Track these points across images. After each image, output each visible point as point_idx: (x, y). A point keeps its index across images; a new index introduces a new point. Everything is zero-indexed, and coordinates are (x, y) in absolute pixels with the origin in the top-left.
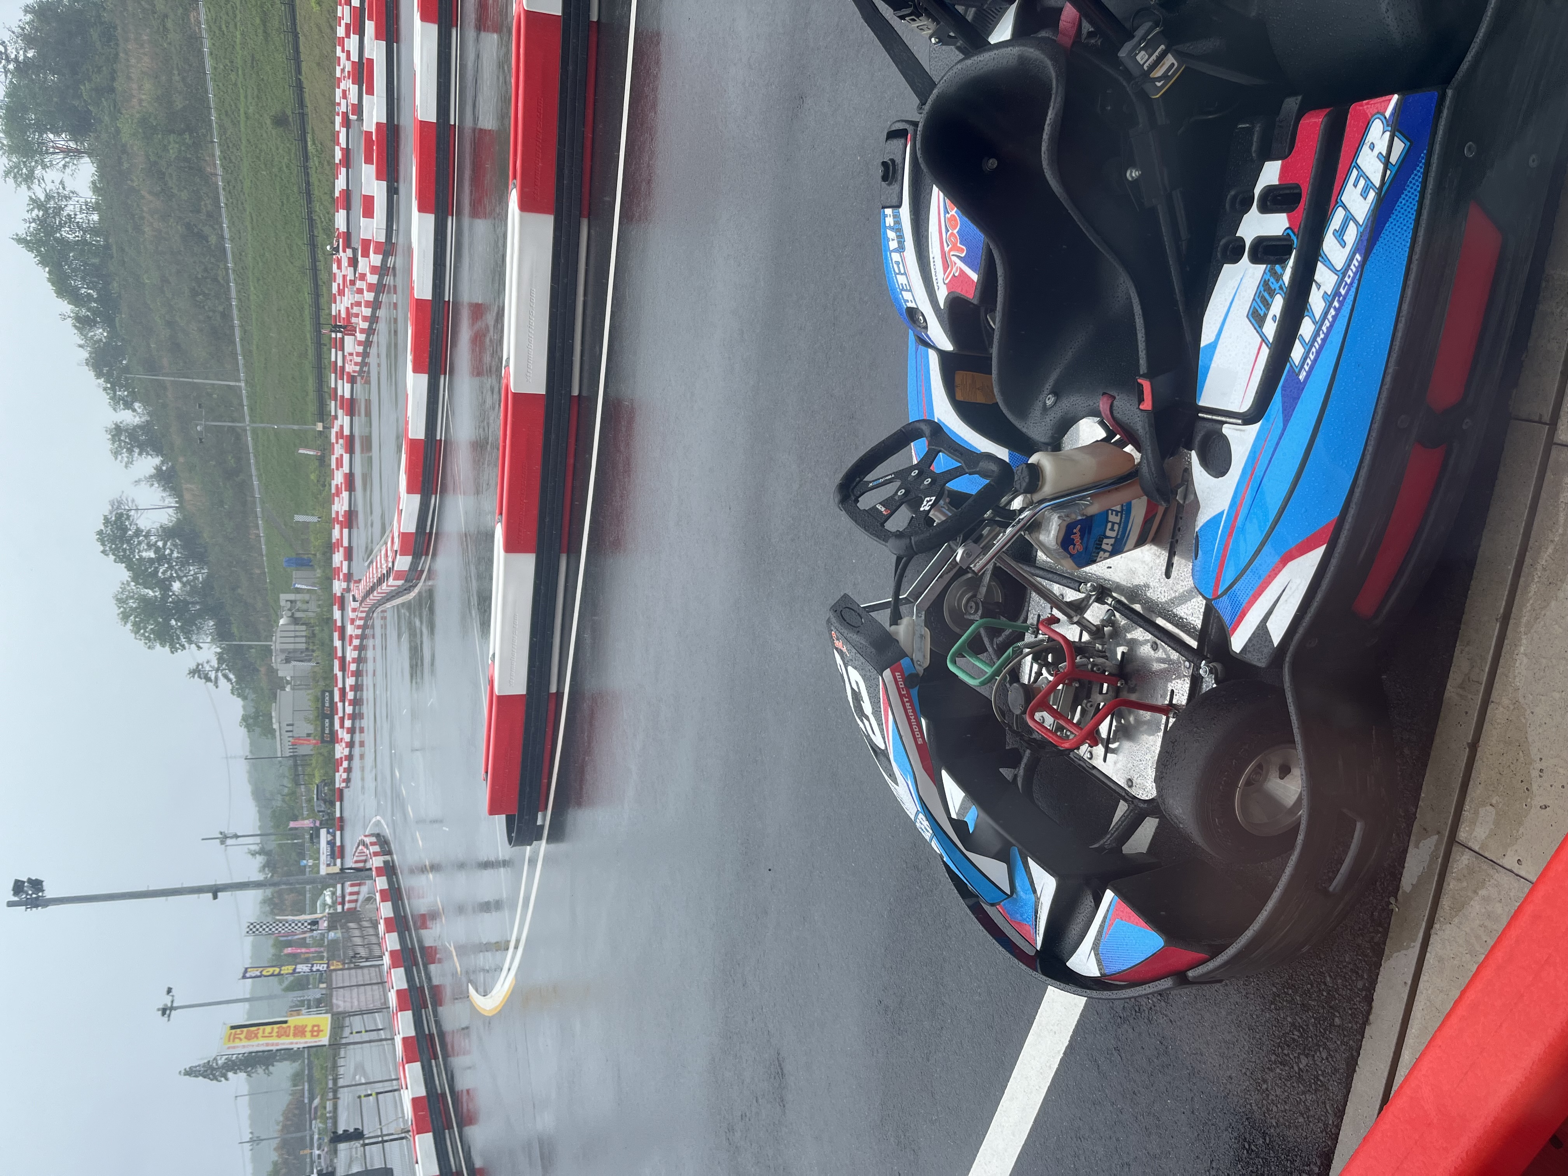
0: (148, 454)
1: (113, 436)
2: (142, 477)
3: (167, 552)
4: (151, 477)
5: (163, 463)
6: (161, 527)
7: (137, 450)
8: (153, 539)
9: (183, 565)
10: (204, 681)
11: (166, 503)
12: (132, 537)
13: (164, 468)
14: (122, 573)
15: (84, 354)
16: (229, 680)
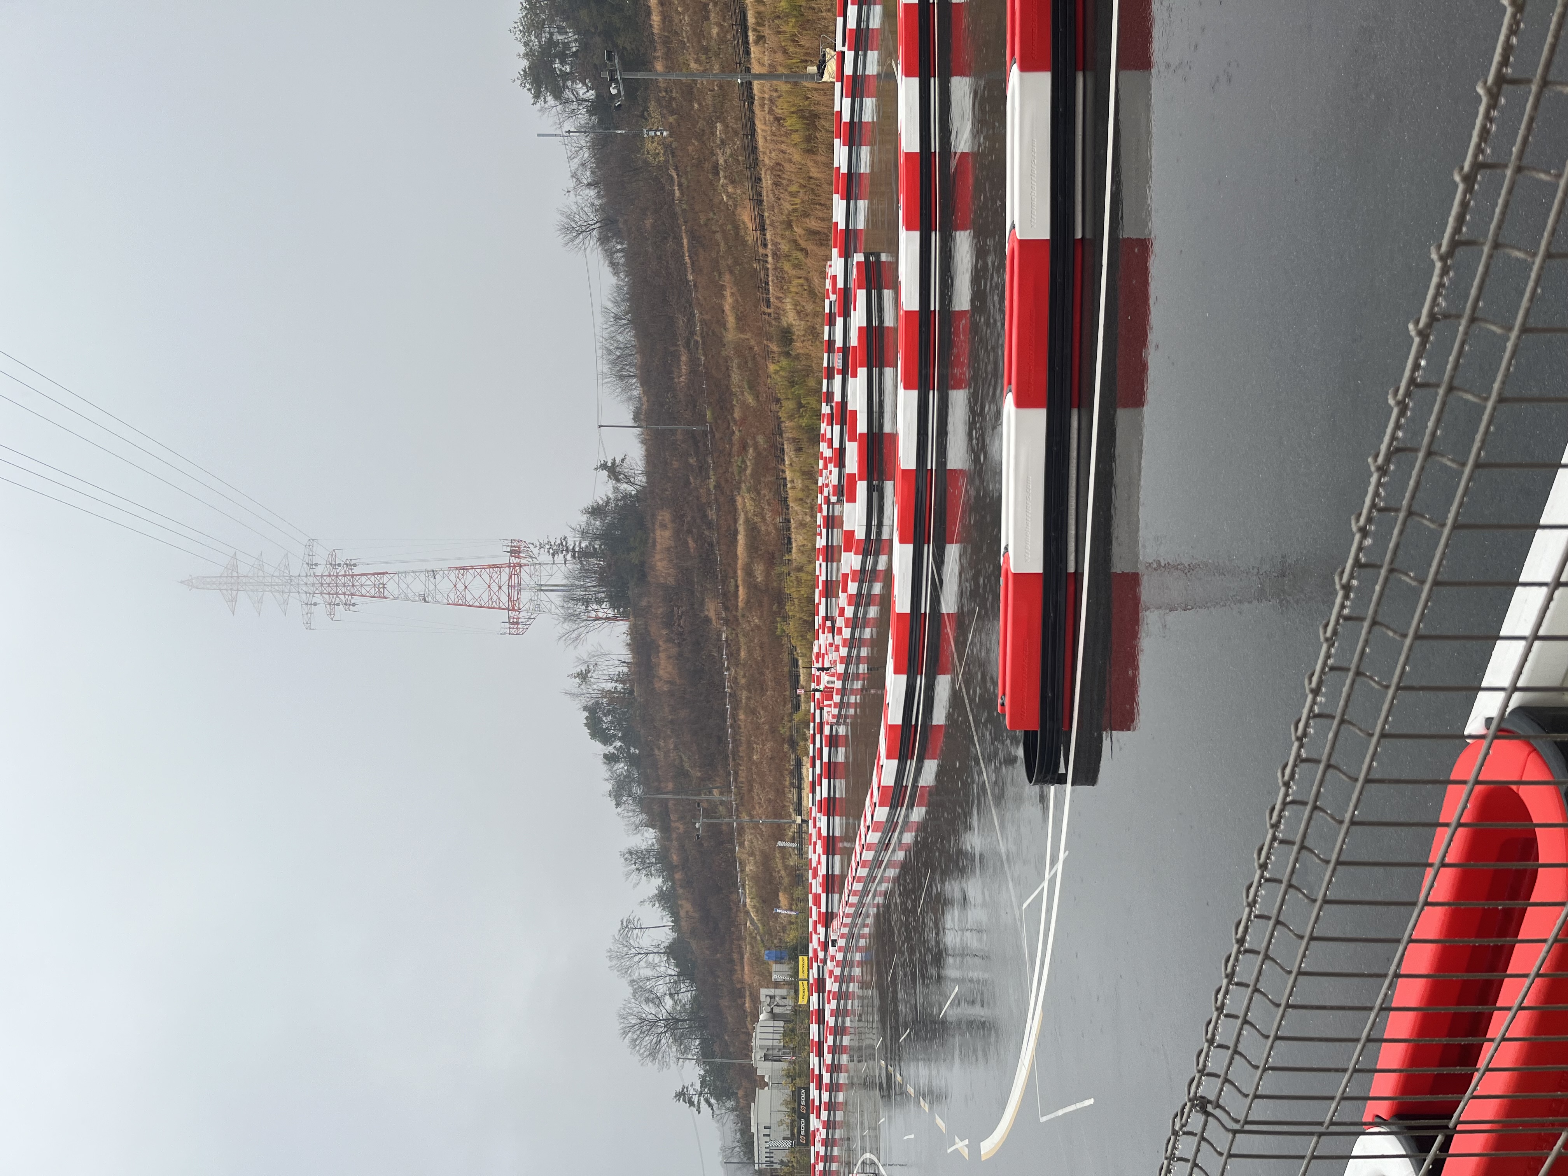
0: (651, 875)
1: (626, 859)
2: (647, 898)
4: (653, 897)
5: (664, 883)
6: (659, 945)
7: (644, 872)
8: (652, 956)
10: (688, 1105)
11: (665, 922)
13: (665, 889)
14: (624, 989)
15: (609, 786)
16: (710, 1105)
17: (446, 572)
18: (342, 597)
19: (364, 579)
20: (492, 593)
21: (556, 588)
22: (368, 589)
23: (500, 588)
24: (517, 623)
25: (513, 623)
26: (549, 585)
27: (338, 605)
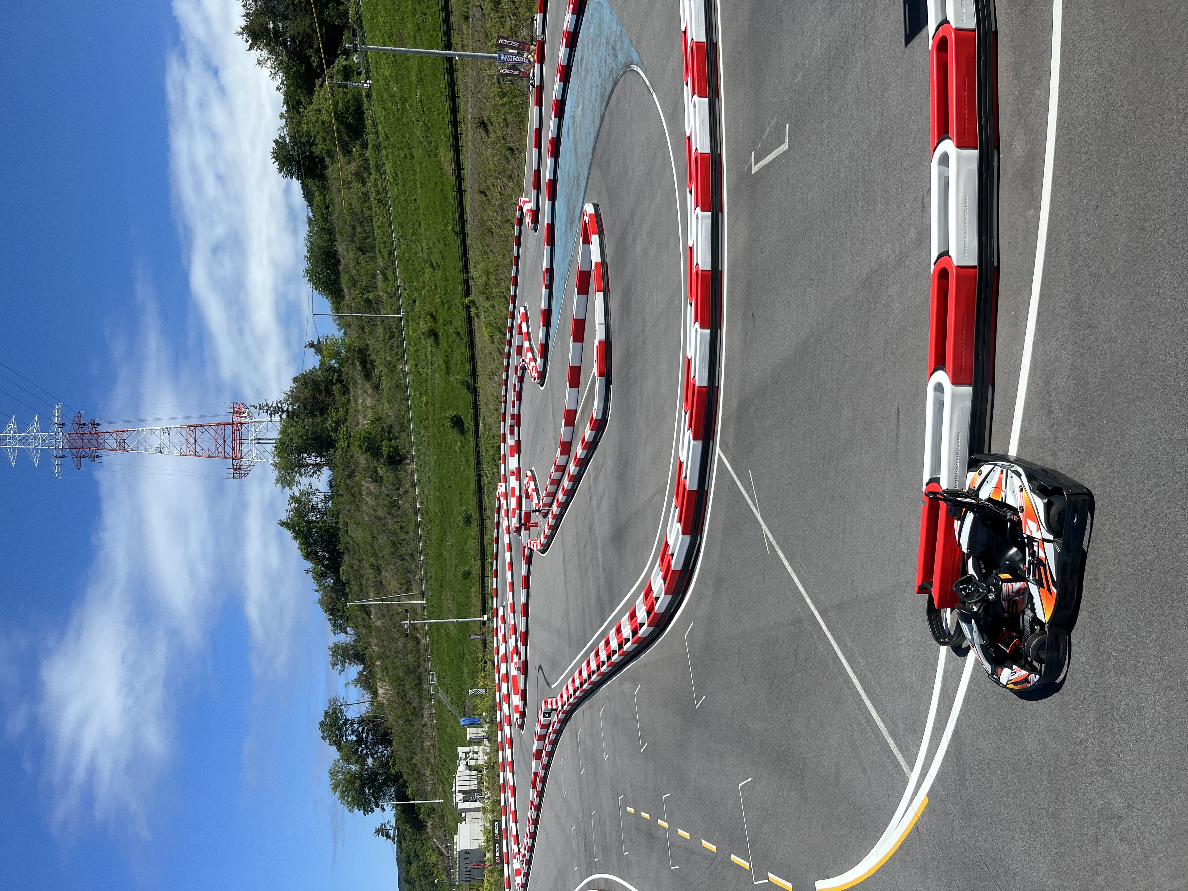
0: (354, 662)
1: (333, 652)
2: (350, 681)
3: (364, 735)
4: (356, 680)
5: (363, 670)
6: (361, 716)
7: (348, 661)
8: (356, 726)
9: (375, 744)
10: (385, 838)
11: (365, 699)
12: (342, 725)
13: (365, 673)
14: (334, 753)
15: (318, 596)
17: (179, 429)
18: (88, 451)
19: (106, 436)
20: (218, 446)
21: (271, 441)
22: (110, 444)
23: (225, 441)
24: (240, 469)
25: (236, 469)
26: (265, 439)
27: (84, 457)
